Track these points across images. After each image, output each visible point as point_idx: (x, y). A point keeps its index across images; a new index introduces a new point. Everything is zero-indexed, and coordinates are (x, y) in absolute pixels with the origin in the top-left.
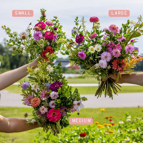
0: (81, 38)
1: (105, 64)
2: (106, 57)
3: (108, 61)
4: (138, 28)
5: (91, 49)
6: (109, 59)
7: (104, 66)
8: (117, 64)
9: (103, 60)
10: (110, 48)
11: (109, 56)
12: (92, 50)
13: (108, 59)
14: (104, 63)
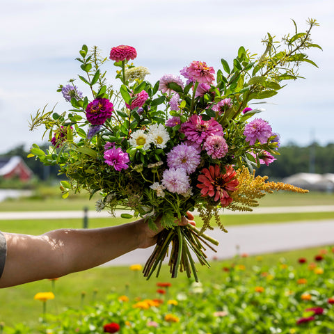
0: (104, 108)
1: (183, 179)
2: (184, 160)
3: (190, 170)
4: (265, 70)
5: (138, 140)
6: (193, 164)
7: (182, 187)
8: (214, 179)
9: (173, 169)
10: (192, 133)
11: (193, 155)
12: (141, 141)
13: (191, 165)
14: (178, 177)
